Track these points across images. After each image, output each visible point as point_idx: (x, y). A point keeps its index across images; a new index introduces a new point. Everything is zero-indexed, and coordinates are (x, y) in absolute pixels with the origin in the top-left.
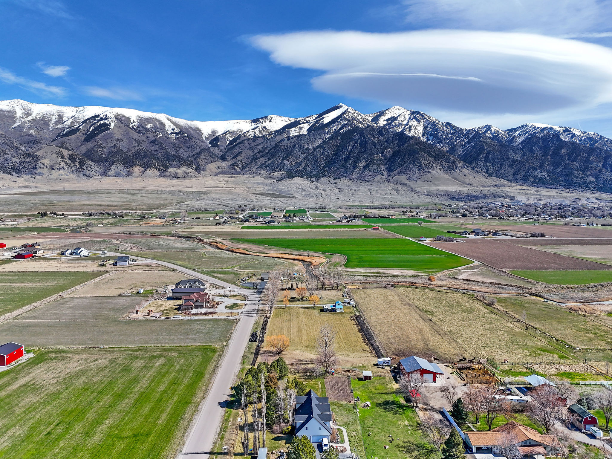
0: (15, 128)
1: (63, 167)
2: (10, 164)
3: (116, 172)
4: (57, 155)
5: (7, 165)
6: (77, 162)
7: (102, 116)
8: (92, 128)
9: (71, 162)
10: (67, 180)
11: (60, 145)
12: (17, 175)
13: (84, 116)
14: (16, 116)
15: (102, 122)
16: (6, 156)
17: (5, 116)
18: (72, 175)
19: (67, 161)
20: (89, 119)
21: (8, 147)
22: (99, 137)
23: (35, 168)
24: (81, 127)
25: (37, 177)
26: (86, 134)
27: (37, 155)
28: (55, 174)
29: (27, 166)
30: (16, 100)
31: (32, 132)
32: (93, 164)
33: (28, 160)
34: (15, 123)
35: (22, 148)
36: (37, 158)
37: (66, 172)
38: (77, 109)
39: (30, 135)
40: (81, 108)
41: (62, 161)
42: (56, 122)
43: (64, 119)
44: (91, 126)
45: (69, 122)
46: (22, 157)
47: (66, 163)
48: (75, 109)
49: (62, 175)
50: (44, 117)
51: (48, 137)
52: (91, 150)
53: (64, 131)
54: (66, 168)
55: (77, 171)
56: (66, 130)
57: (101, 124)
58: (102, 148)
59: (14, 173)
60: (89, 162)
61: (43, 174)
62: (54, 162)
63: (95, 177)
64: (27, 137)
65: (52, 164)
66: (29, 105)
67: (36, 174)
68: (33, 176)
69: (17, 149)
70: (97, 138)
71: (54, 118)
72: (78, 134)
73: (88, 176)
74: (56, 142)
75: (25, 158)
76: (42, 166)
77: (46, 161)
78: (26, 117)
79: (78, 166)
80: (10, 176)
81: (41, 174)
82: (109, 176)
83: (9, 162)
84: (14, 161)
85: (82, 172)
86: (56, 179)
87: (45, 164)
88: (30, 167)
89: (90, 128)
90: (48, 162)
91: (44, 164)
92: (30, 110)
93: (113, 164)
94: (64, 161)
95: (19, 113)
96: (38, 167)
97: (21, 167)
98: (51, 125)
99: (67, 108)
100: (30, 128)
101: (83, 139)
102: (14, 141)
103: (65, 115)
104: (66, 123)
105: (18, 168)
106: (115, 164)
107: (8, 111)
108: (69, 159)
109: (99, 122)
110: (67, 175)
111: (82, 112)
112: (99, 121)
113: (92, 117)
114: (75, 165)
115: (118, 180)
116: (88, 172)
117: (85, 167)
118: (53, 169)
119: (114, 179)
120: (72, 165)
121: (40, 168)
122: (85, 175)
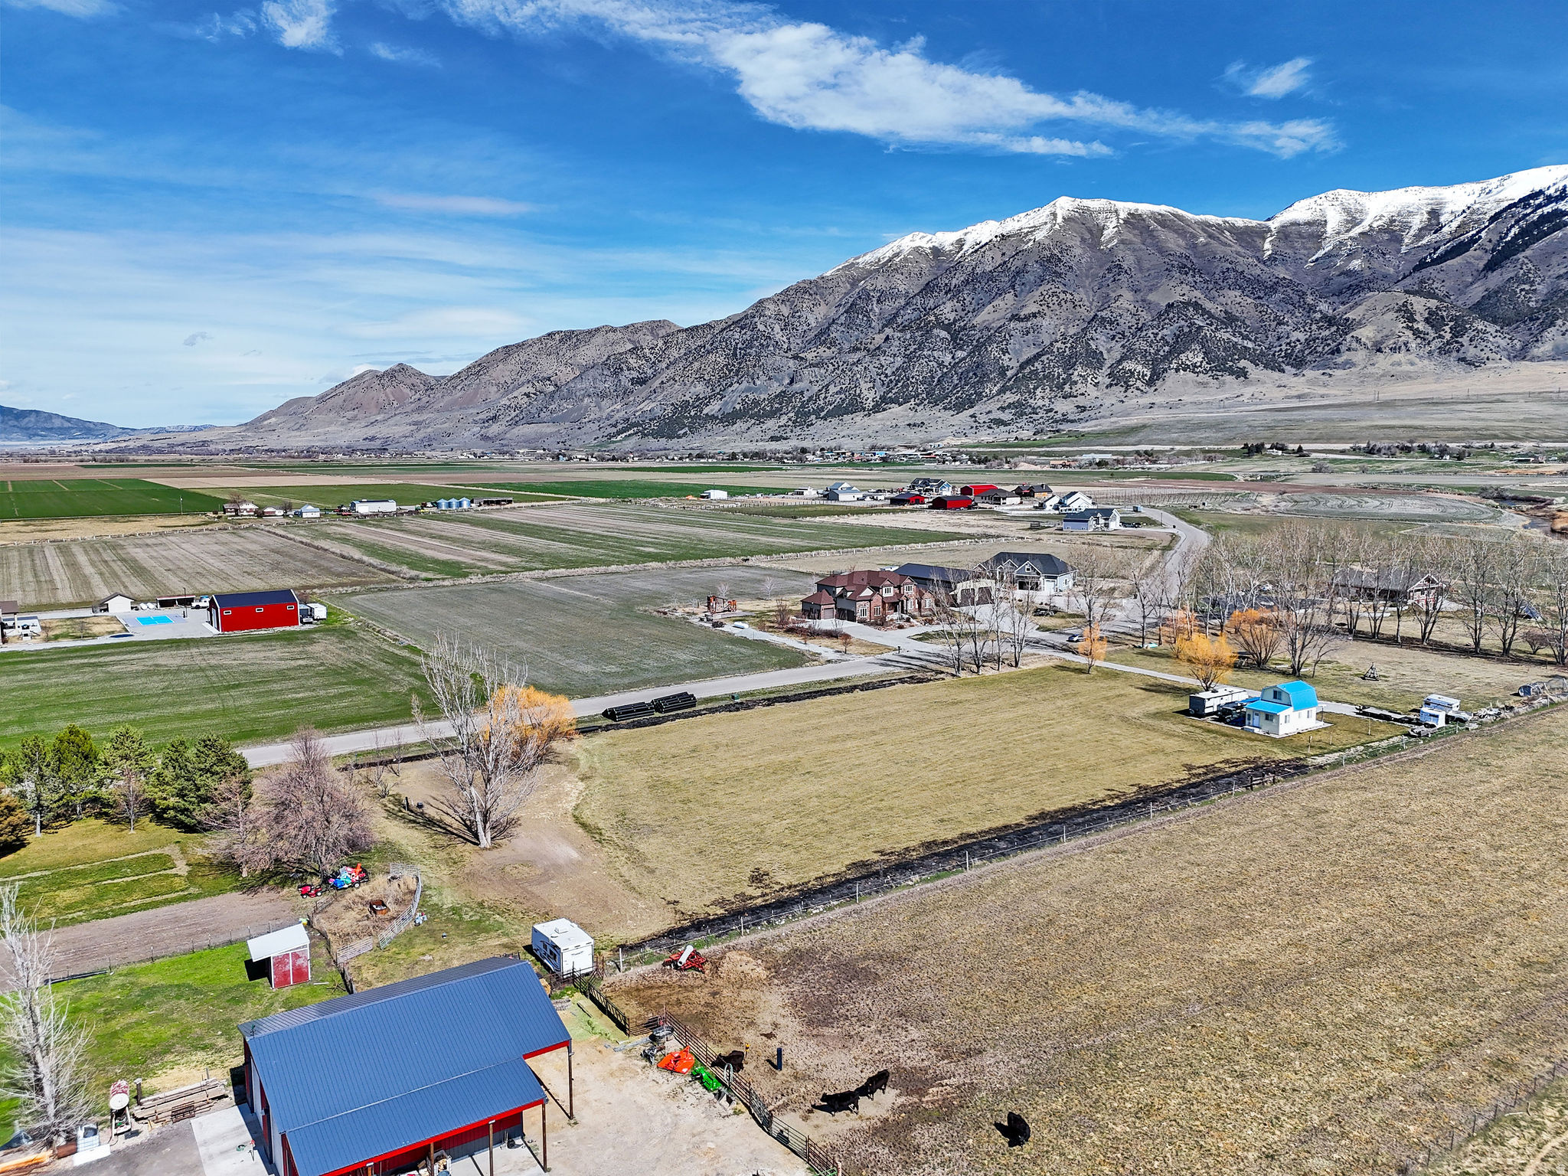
0: (1317, 259)
1: (1406, 344)
2: (1284, 347)
3: (1556, 348)
4: (1396, 315)
5: (1278, 349)
6: (1447, 328)
7: (1551, 191)
8: (1515, 230)
9: (1429, 329)
10: (1408, 377)
11: (1416, 288)
12: (1294, 371)
13: (1499, 201)
14: (1325, 232)
15: (1547, 209)
16: (1282, 329)
17: (1300, 235)
18: (1426, 362)
19: (1421, 326)
20: (1510, 206)
21: (1291, 307)
22: (1528, 252)
23: (1337, 351)
24: (1483, 234)
25: (1338, 373)
26: (1493, 250)
27: (1347, 320)
28: (1383, 362)
29: (1320, 349)
30: (1329, 193)
31: (1356, 264)
32: (1492, 328)
33: (1327, 333)
34: (1320, 248)
35: (1323, 307)
36: (1347, 326)
37: (1412, 357)
38: (1484, 185)
39: (1349, 273)
40: (1494, 182)
41: (1408, 327)
42: (1420, 230)
43: (1442, 219)
44: (1512, 226)
45: (1454, 225)
46: (1314, 327)
47: (1417, 333)
48: (1476, 187)
49: (1399, 364)
50: (1392, 221)
51: (1392, 270)
52: (1497, 292)
53: (1436, 250)
54: (1413, 345)
55: (1443, 351)
56: (1443, 248)
57: (1542, 216)
58: (1532, 283)
59: (1288, 368)
60: (1480, 325)
61: (1354, 365)
62: (1386, 332)
63: (1490, 364)
64: (1342, 279)
65: (1379, 338)
66: (1359, 200)
67: (1337, 366)
68: (1328, 371)
69: (1312, 309)
70: (1520, 256)
71: (1417, 222)
72: (1471, 252)
73: (1471, 364)
74: (1408, 281)
75: (1319, 328)
76: (1354, 345)
77: (1366, 333)
78: (1348, 231)
79: (1448, 336)
80: (1276, 375)
81: (1348, 364)
82: (1532, 359)
83: (1284, 341)
84: (1293, 339)
85: (1454, 354)
86: (1382, 376)
87: (1363, 340)
88: (1327, 348)
89: (1509, 230)
90: (1371, 335)
91: (1358, 340)
92: (1361, 212)
93: (1552, 324)
94: (1411, 328)
95: (1334, 220)
96: (1343, 348)
97: (1306, 352)
98: (1406, 241)
99: (1457, 188)
100: (1351, 256)
101: (1481, 265)
102: (1309, 293)
103: (1448, 208)
104: (1445, 230)
105: (1300, 355)
106: (1559, 322)
107: (1309, 224)
108: (1427, 320)
109: (1539, 212)
110: (1412, 364)
111: (1494, 191)
112: (1540, 206)
113: (1520, 201)
114: (1440, 337)
115: (1558, 370)
116: (1471, 352)
117: (1465, 340)
118: (1379, 350)
119: (1547, 367)
120: (1432, 334)
121: (1349, 350)
122: (1463, 360)
